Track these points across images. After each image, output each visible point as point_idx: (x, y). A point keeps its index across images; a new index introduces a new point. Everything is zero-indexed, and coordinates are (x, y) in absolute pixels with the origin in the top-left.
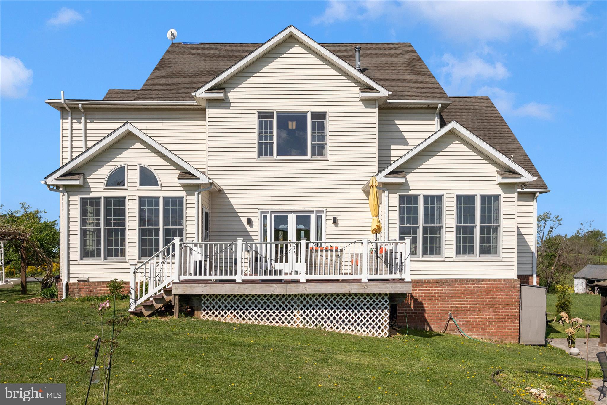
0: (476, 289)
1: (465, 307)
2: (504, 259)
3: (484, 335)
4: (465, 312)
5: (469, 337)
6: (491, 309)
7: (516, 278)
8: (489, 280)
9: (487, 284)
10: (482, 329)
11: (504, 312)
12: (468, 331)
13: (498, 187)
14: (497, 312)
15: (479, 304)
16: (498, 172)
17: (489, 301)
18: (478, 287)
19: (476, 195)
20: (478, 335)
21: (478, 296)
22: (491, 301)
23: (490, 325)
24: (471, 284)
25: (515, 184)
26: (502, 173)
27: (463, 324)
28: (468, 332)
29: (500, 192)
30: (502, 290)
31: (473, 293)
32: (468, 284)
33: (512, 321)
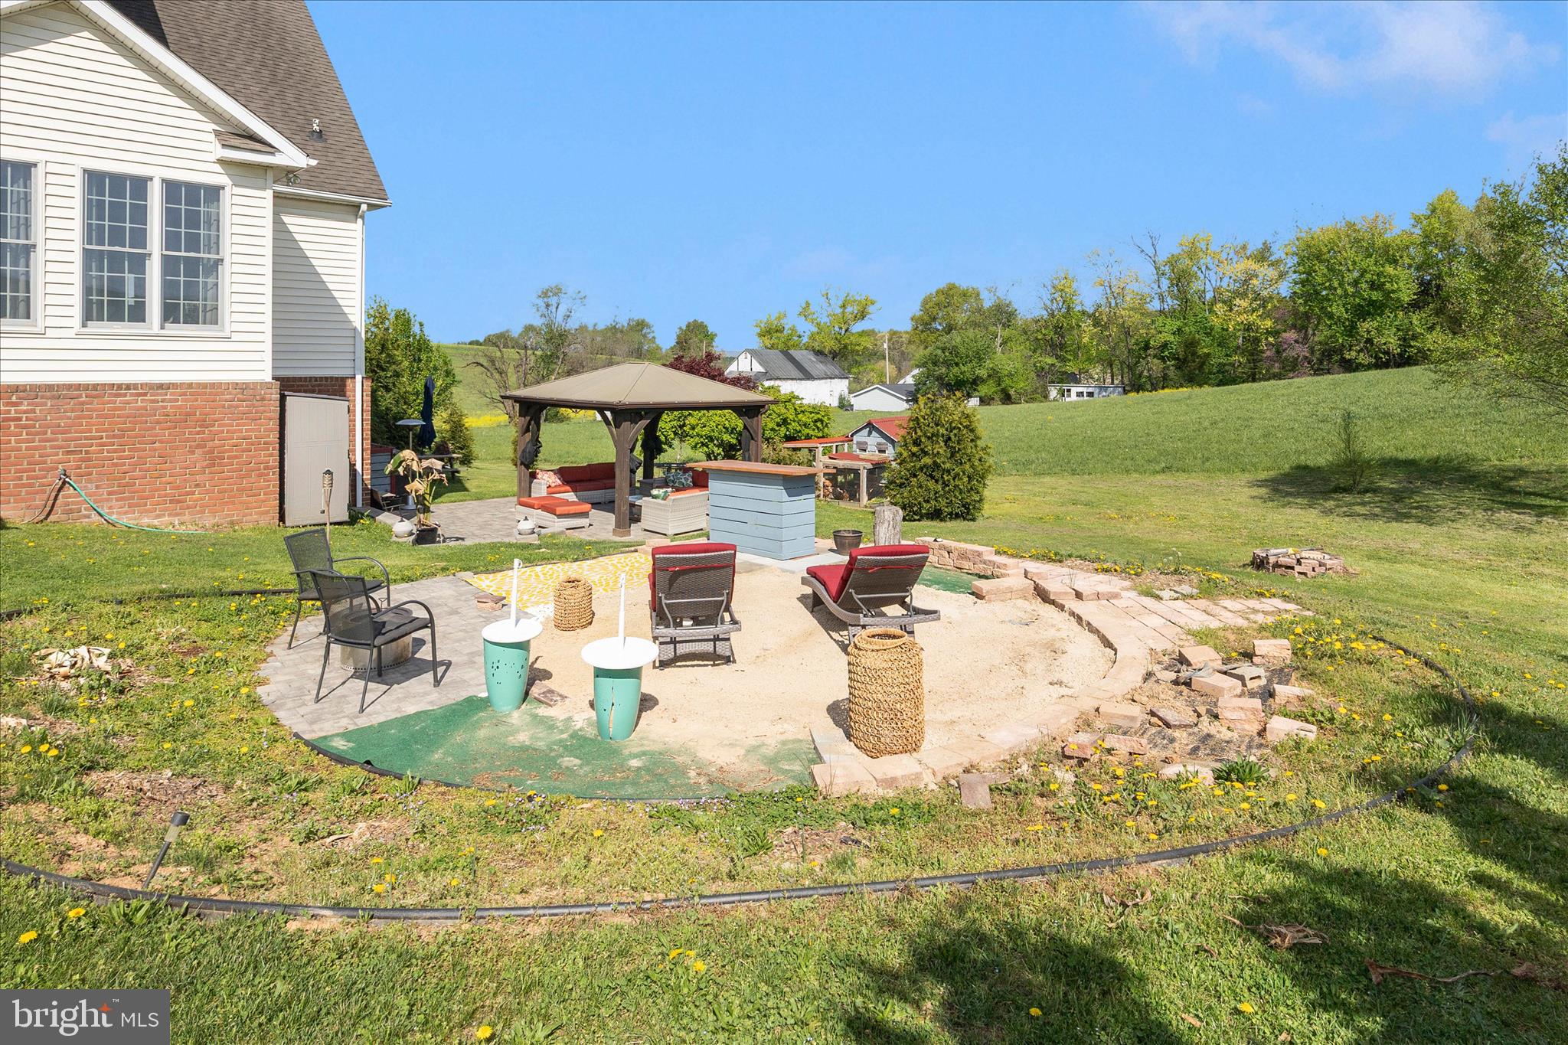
0: (149, 406)
1: (115, 451)
2: (235, 336)
3: (177, 515)
4: (114, 465)
5: (131, 523)
6: (198, 451)
7: (269, 379)
8: (190, 385)
9: (184, 394)
10: (171, 502)
11: (236, 457)
12: (126, 509)
13: (218, 168)
14: (214, 459)
15: (161, 442)
16: (217, 133)
17: (190, 433)
18: (153, 401)
19: (151, 179)
20: (158, 516)
21: (158, 422)
22: (198, 433)
23: (197, 490)
24: (132, 395)
25: (266, 168)
26: (225, 137)
27: (109, 493)
28: (126, 513)
29: (222, 179)
30: (230, 407)
31: (142, 415)
32: (125, 395)
33: (261, 475)
